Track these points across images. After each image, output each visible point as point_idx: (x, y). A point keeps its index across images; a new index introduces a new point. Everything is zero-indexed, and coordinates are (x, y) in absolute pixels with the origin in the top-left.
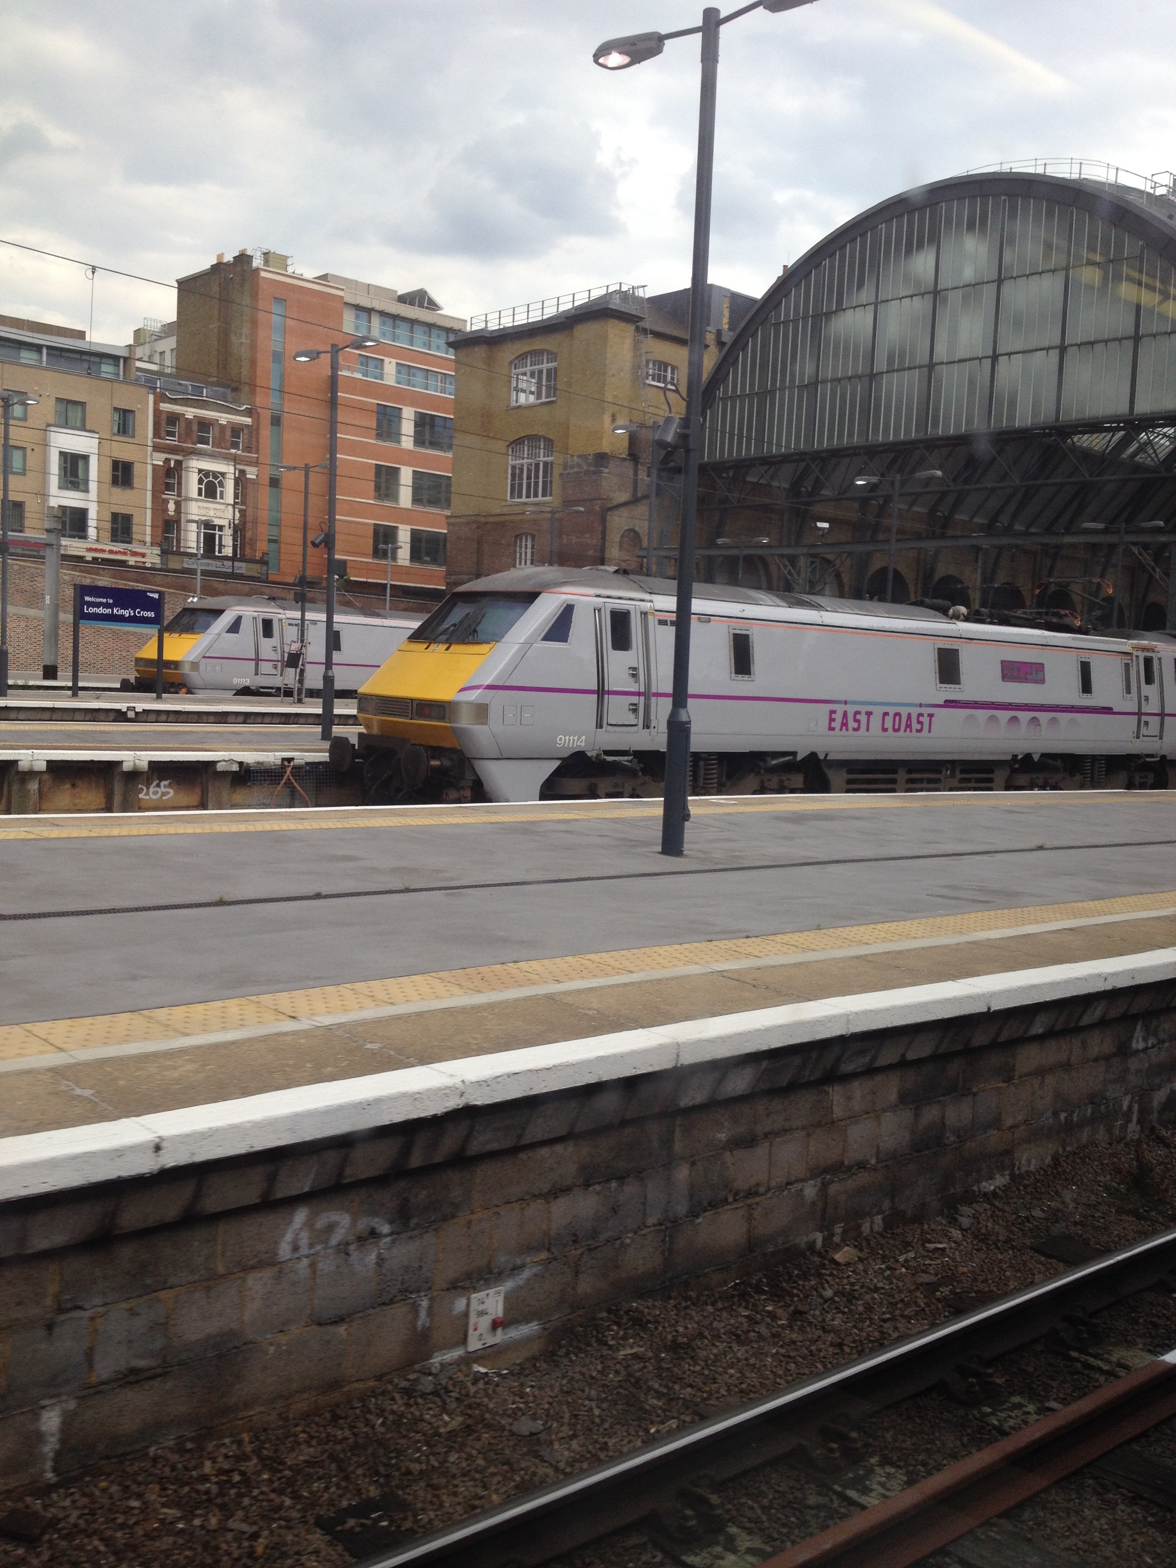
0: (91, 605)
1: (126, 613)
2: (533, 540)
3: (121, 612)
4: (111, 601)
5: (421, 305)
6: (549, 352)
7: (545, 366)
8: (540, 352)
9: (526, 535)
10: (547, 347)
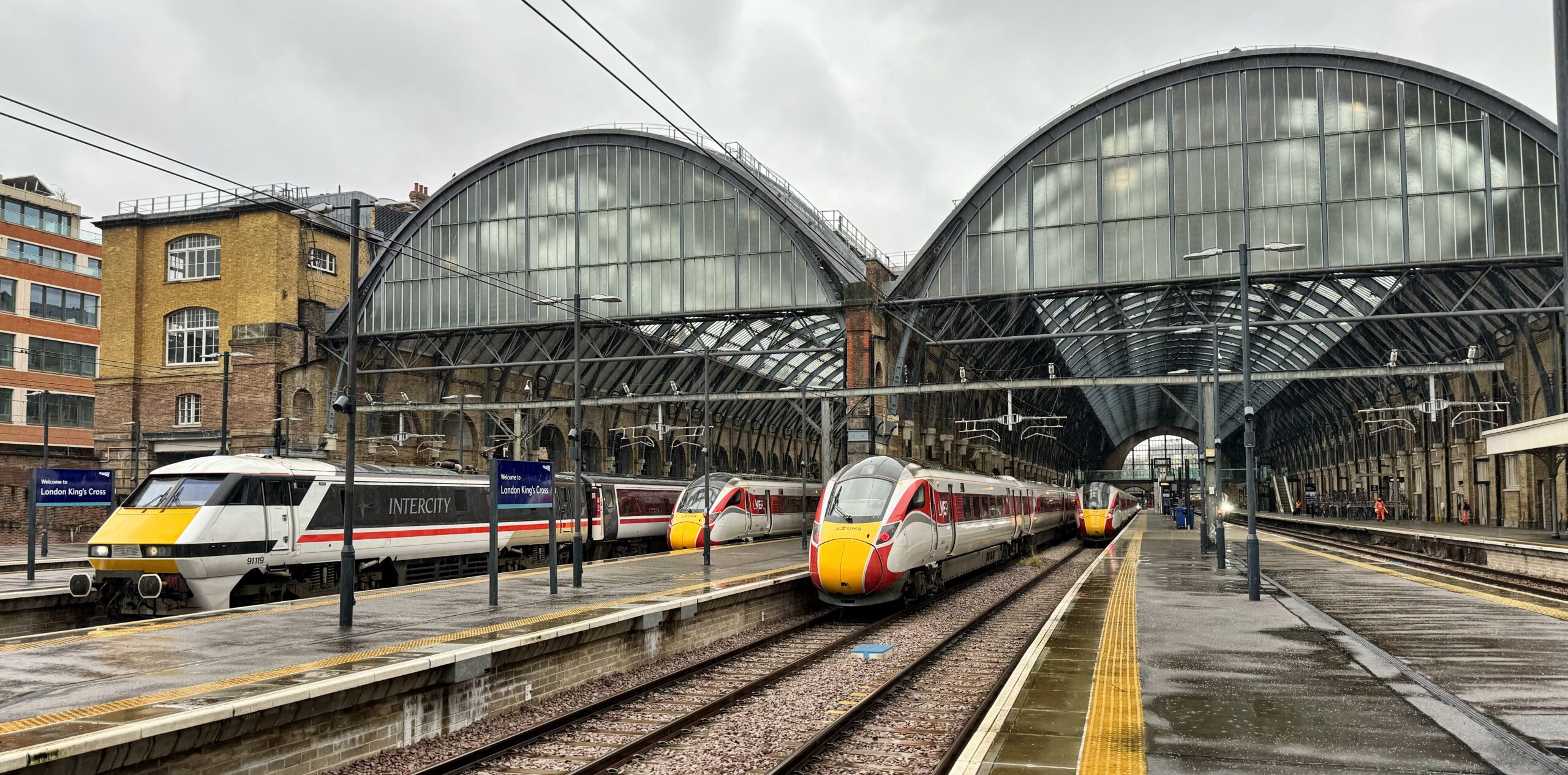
0: (46, 487)
1: (80, 493)
2: (197, 400)
3: (76, 492)
4: (65, 482)
5: (30, 188)
6: (209, 236)
7: (206, 248)
8: (202, 236)
9: (189, 395)
10: (210, 232)
